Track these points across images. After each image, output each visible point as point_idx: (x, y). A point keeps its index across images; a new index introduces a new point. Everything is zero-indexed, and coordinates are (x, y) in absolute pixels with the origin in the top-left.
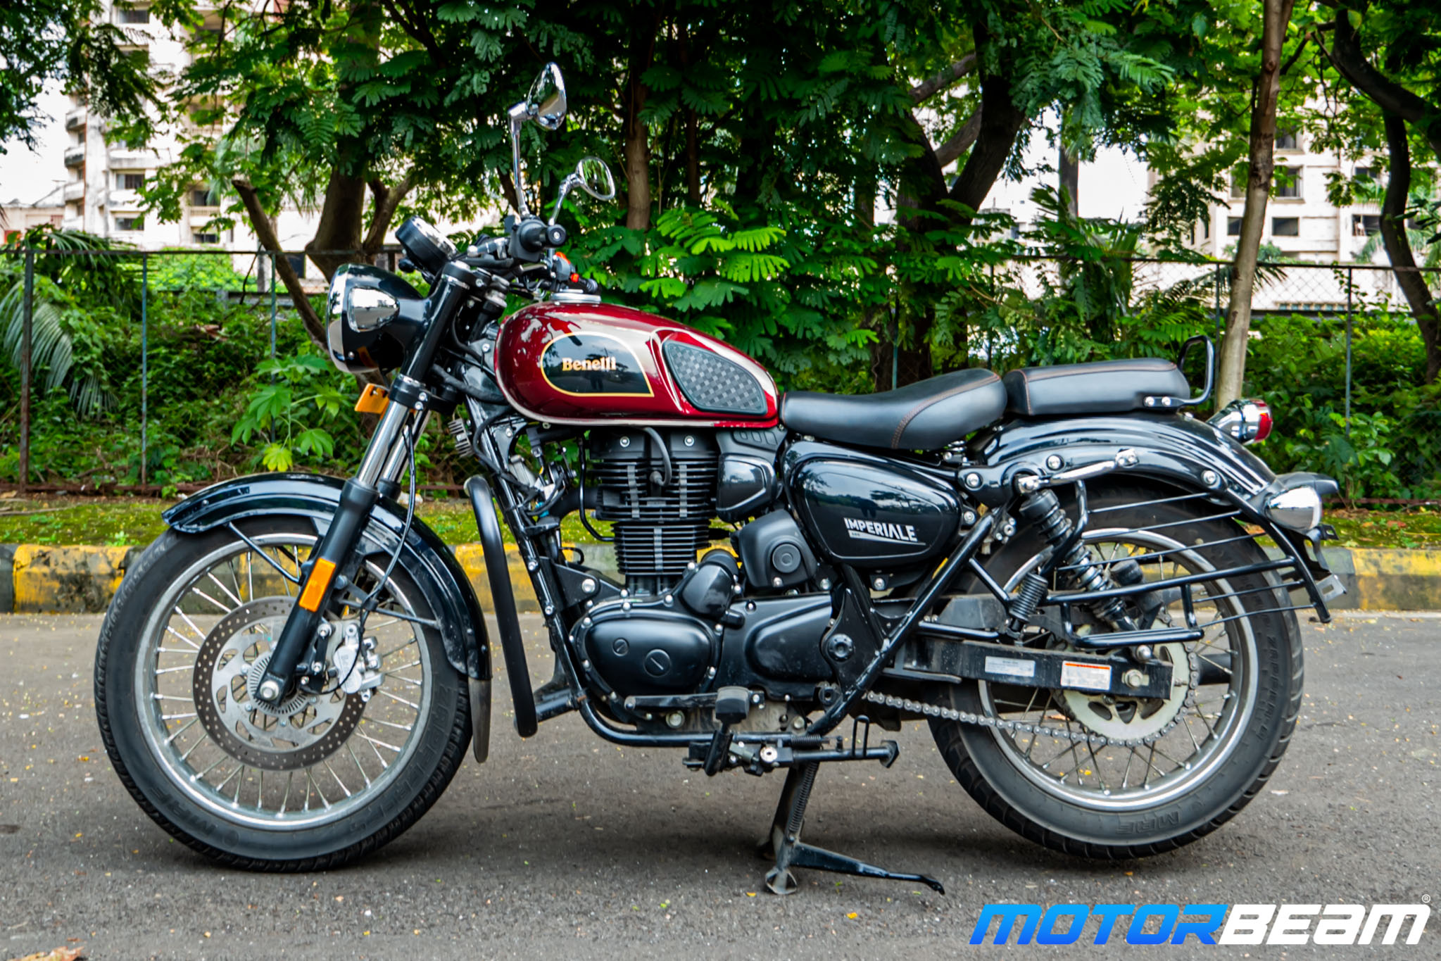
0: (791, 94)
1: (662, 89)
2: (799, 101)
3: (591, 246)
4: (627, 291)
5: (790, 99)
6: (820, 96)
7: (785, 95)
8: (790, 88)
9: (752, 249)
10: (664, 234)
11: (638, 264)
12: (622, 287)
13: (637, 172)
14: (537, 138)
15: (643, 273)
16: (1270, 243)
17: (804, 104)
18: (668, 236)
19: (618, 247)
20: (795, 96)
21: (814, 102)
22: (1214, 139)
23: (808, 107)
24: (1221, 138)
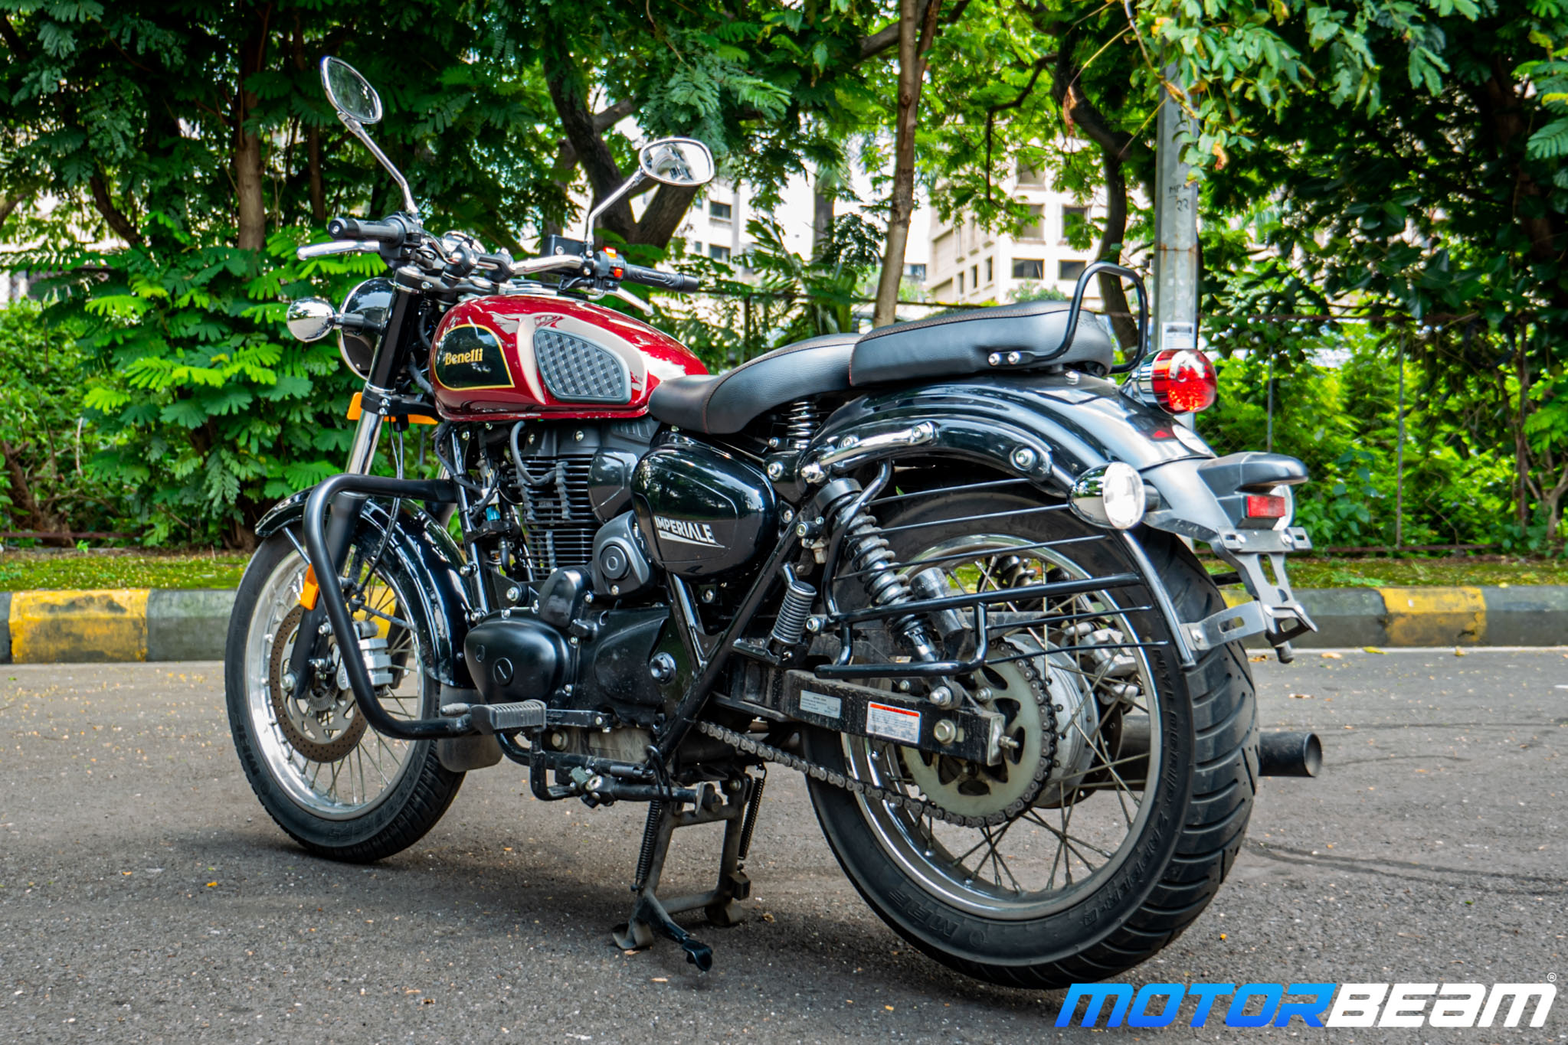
0: (411, 106)
1: (268, 97)
2: (417, 114)
3: (192, 266)
4: (232, 315)
5: (410, 112)
6: (438, 110)
7: (406, 108)
8: (410, 101)
9: (368, 274)
10: (273, 254)
11: (245, 287)
12: (226, 311)
13: (249, 187)
14: (122, 144)
15: (251, 295)
16: (1055, 287)
17: (422, 117)
18: (278, 256)
19: (219, 268)
20: (414, 110)
21: (432, 116)
22: (954, 173)
23: (426, 121)
24: (961, 172)
